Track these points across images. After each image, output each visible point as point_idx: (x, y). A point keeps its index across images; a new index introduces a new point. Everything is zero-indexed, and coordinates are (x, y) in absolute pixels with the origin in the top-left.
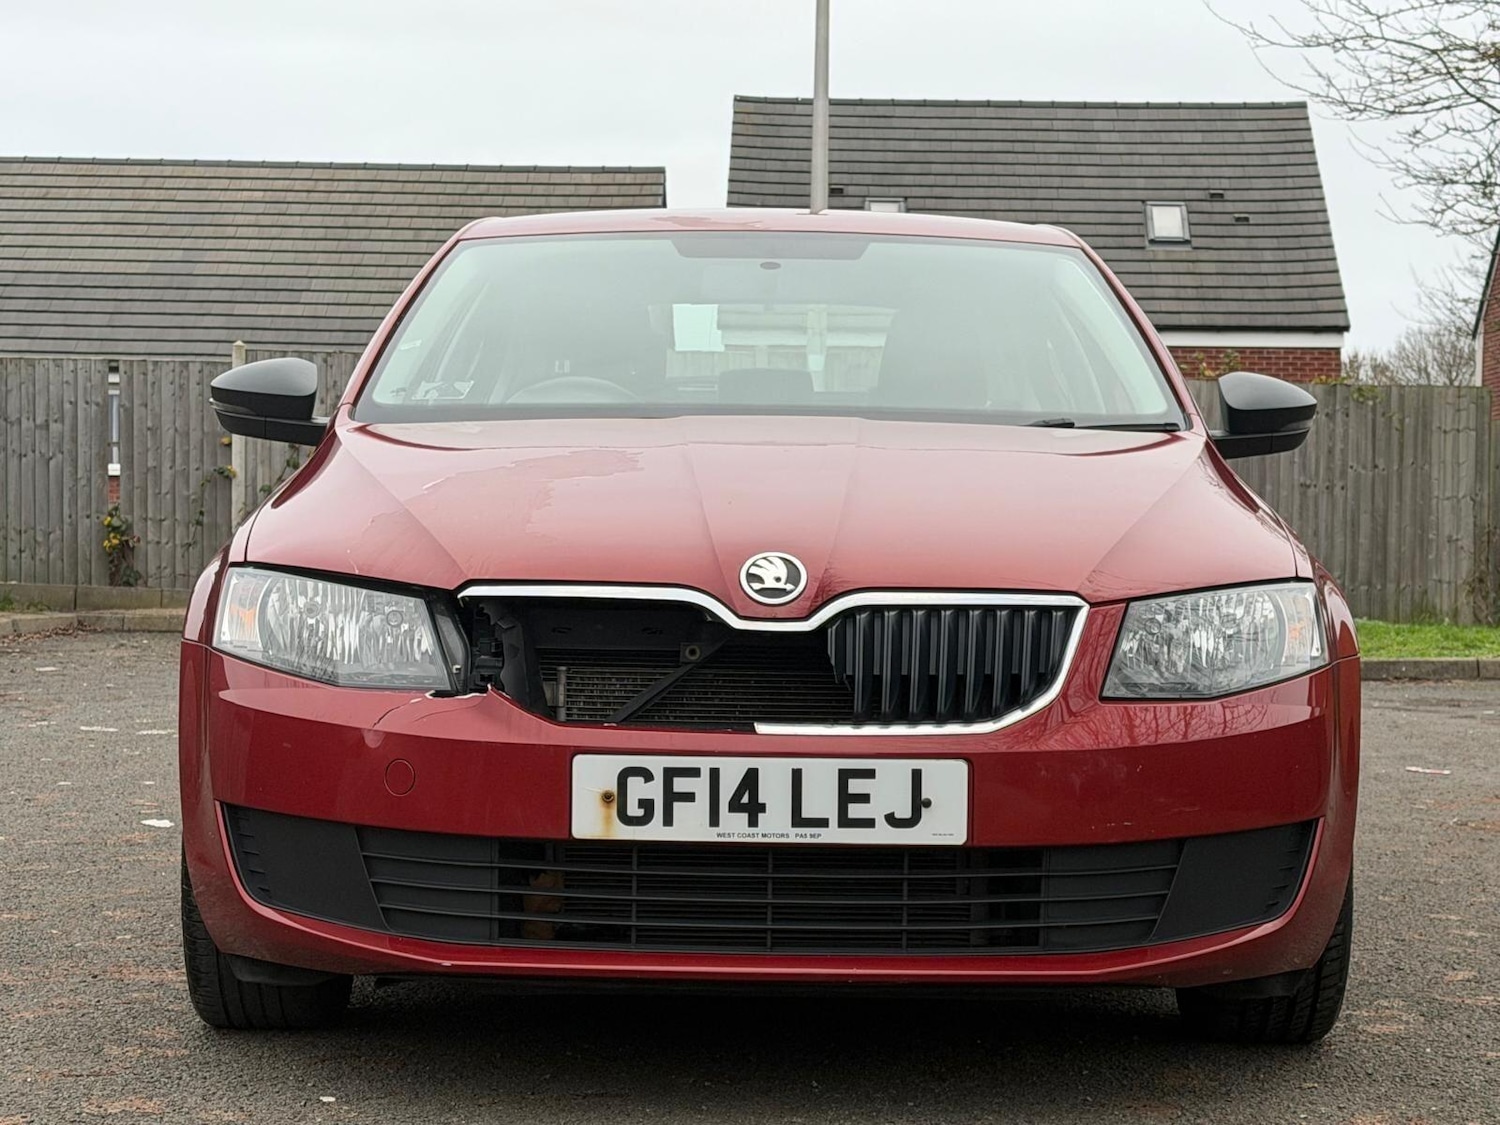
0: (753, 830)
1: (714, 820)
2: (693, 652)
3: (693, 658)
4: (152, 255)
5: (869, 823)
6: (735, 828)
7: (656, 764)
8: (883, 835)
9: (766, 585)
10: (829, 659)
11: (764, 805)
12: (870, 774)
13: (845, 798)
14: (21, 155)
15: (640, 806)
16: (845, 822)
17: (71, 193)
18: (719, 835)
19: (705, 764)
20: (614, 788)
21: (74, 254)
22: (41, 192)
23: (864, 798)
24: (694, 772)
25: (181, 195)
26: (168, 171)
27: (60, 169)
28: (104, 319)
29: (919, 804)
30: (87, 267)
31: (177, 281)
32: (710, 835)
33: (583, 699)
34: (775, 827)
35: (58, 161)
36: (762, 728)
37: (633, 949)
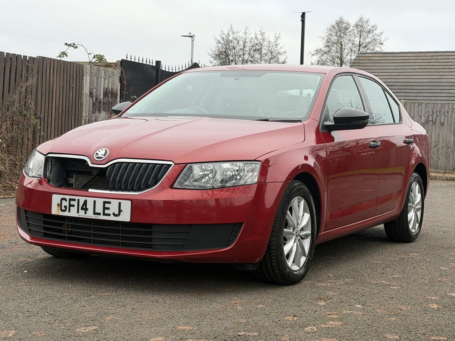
0: (85, 215)
1: (78, 212)
2: (95, 172)
3: (95, 174)
4: (431, 77)
5: (109, 215)
6: (82, 214)
7: (68, 197)
8: (112, 218)
9: (99, 156)
10: (106, 175)
11: (88, 209)
12: (110, 203)
13: (105, 208)
14: (401, 51)
15: (64, 207)
16: (104, 214)
17: (412, 61)
18: (79, 215)
19: (77, 198)
20: (60, 203)
21: (410, 77)
22: (404, 61)
23: (108, 209)
24: (74, 200)
25: (441, 61)
26: (439, 54)
27: (410, 55)
28: (415, 95)
29: (120, 211)
30: (413, 80)
31: (436, 84)
32: (76, 215)
33: (78, 182)
34: (90, 215)
35: (410, 53)
36: (90, 190)
37: (67, 241)
